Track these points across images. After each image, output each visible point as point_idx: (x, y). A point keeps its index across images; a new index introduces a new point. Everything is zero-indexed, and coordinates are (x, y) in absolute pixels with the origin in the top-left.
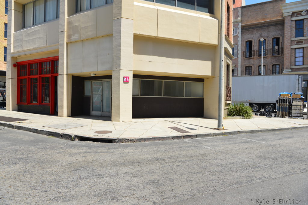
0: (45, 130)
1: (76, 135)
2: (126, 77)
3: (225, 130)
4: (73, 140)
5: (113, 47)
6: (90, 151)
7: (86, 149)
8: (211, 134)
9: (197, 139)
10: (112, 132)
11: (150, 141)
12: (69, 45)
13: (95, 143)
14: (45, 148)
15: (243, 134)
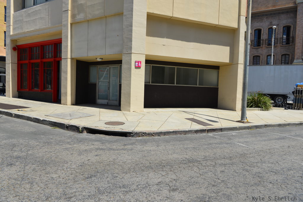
0: (47, 120)
1: (84, 126)
2: (138, 62)
3: (250, 123)
4: (81, 133)
5: (124, 27)
6: (103, 147)
7: (97, 145)
8: (236, 127)
9: (223, 133)
10: (124, 123)
11: (170, 135)
12: (73, 25)
13: (107, 137)
14: (48, 143)
15: (270, 128)
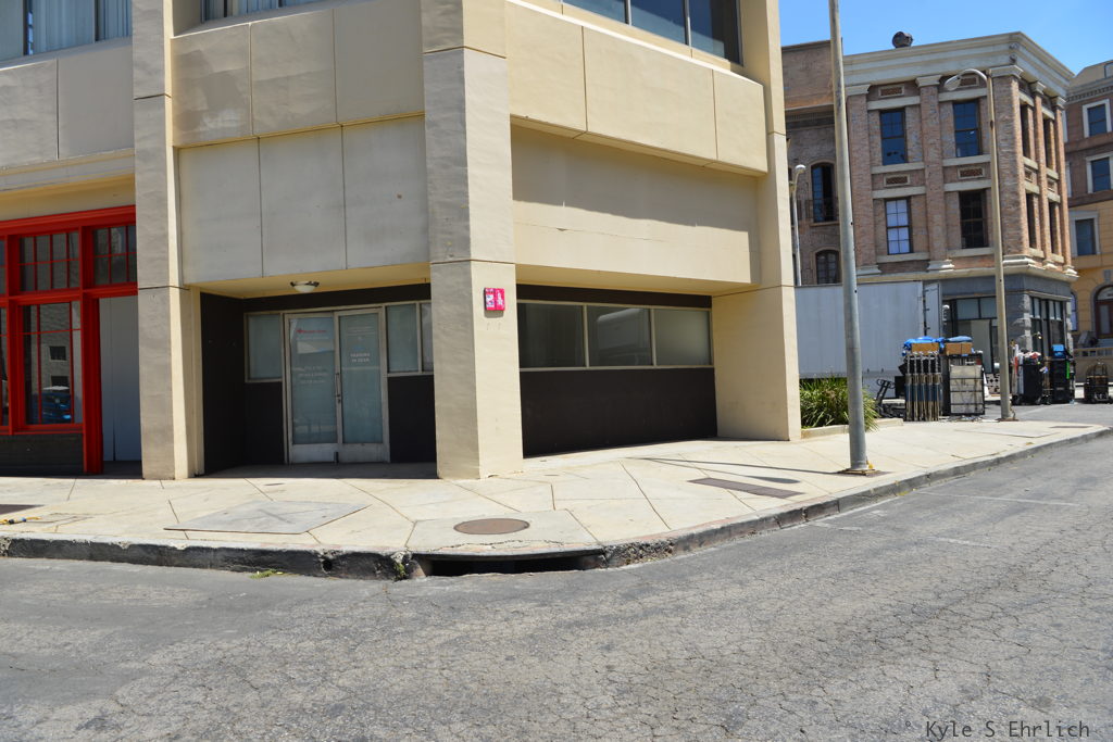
1: (415, 550)
2: (494, 292)
3: (878, 473)
5: (429, 166)
8: (869, 492)
9: (845, 514)
10: (527, 523)
11: (716, 541)
12: (186, 157)
15: (940, 481)
